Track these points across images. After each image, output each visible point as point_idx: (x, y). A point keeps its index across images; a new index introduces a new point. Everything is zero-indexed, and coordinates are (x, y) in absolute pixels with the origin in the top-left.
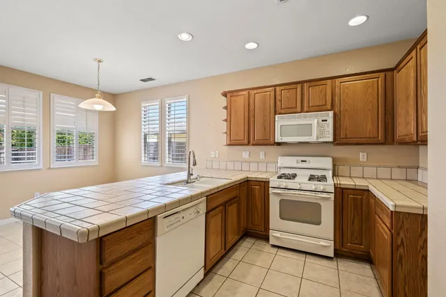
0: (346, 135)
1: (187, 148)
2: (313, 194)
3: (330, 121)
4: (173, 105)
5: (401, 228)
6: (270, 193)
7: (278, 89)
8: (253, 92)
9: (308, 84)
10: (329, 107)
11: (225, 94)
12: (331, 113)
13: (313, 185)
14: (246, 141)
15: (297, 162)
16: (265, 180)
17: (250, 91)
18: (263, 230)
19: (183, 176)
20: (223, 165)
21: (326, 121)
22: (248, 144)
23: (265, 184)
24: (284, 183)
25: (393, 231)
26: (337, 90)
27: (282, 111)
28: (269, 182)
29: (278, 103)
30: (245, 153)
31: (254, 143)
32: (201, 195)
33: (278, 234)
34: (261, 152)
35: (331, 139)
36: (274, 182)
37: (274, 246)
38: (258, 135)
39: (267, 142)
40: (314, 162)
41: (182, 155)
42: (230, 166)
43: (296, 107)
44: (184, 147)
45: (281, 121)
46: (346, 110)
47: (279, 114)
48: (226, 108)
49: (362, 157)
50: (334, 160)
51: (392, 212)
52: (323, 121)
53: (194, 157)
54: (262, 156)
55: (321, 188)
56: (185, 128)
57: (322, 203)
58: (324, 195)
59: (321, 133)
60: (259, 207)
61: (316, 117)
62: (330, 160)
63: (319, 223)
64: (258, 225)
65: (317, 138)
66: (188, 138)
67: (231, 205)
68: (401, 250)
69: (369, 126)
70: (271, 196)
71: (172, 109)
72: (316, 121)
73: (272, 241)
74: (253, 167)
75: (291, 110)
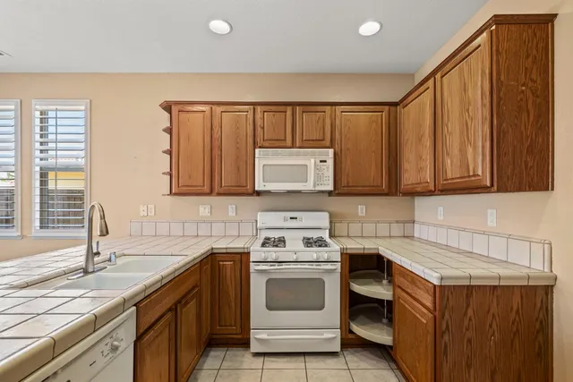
0: (348, 183)
1: (87, 199)
2: (314, 266)
3: (330, 162)
4: (51, 114)
5: (446, 307)
6: (252, 270)
7: (259, 109)
8: (218, 109)
9: (301, 107)
10: (328, 144)
11: (167, 107)
12: (331, 151)
13: (314, 253)
14: (206, 189)
15: (285, 220)
16: (242, 251)
17: (214, 107)
18: (239, 331)
19: (75, 256)
20: (163, 228)
21: (325, 161)
22: (211, 193)
23: (242, 258)
24: (272, 253)
25: (437, 313)
26: (338, 122)
27: (266, 144)
28: (249, 253)
29: (259, 130)
30: (203, 207)
31: (221, 191)
32: (123, 305)
33: (263, 335)
34: (231, 206)
35: (330, 187)
36: (257, 253)
37: (257, 355)
38: (228, 179)
39: (242, 190)
40: (307, 219)
41: (76, 214)
42: (177, 229)
43: (285, 140)
44: (81, 199)
45: (263, 159)
46: (348, 149)
47: (260, 147)
48: (169, 131)
49: (361, 210)
50: (331, 216)
51: (435, 286)
52: (321, 161)
53: (103, 217)
54: (231, 213)
55: (325, 257)
56: (81, 162)
57: (326, 279)
58: (329, 266)
59: (318, 178)
60: (232, 294)
61: (313, 155)
62: (326, 215)
63: (321, 307)
64: (231, 326)
65: (314, 186)
66: (89, 180)
67: (187, 303)
68: (446, 338)
69: (373, 172)
70: (252, 276)
71: (52, 122)
72: (313, 160)
73: (255, 347)
74: (218, 229)
75: (277, 143)
